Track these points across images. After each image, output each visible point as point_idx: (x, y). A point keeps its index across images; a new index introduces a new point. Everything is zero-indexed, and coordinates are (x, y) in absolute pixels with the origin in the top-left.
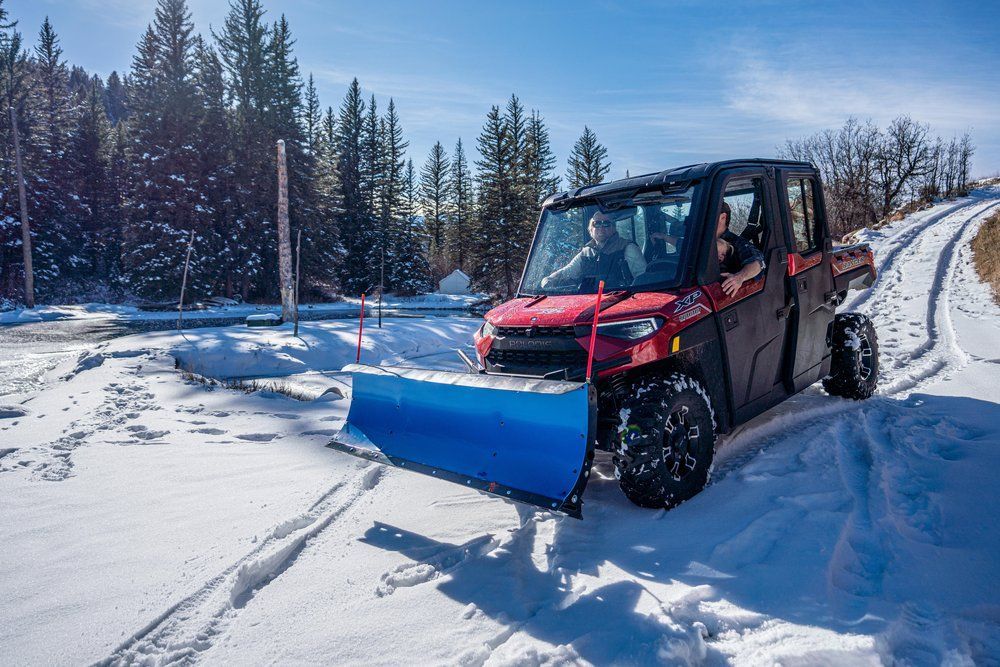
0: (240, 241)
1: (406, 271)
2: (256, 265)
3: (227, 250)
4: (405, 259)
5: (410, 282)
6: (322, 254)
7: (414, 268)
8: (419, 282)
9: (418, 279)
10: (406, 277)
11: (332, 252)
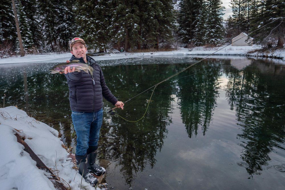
0: (115, 21)
1: (212, 34)
2: (122, 33)
3: (111, 26)
4: (212, 27)
5: (214, 40)
6: (164, 26)
7: (216, 32)
8: (219, 40)
9: (218, 37)
10: (212, 37)
11: (170, 25)
